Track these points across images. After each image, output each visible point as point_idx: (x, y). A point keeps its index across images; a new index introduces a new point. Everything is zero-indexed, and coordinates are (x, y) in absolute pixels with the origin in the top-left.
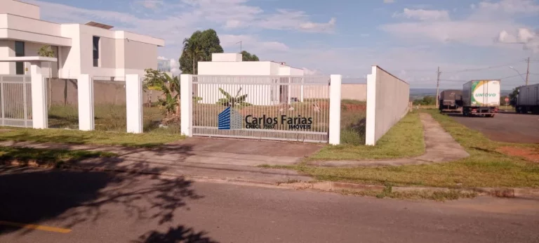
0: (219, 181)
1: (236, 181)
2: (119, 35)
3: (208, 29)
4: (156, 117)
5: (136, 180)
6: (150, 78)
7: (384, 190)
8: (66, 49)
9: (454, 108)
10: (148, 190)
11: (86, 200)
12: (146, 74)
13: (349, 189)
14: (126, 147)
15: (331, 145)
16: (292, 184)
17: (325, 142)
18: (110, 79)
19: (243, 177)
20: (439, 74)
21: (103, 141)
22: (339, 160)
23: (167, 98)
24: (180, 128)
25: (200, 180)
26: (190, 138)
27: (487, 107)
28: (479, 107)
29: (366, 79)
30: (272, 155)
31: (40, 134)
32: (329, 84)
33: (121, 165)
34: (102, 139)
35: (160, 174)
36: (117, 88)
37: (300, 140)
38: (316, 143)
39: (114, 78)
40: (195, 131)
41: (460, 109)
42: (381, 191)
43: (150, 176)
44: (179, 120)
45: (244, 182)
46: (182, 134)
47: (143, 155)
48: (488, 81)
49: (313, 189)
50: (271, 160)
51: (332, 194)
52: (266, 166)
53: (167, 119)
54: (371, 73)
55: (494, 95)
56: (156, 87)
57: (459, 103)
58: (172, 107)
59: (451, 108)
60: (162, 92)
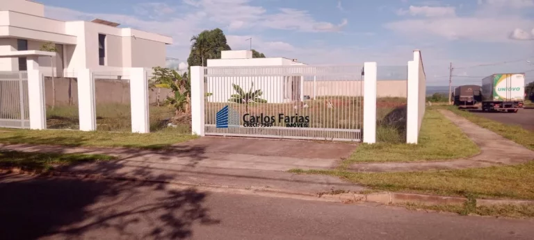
0: (243, 191)
1: (264, 191)
2: (126, 33)
3: (215, 28)
4: (164, 117)
5: (137, 192)
6: (158, 76)
7: (466, 204)
8: (71, 47)
9: (472, 103)
10: (150, 207)
11: (67, 224)
12: (154, 72)
13: (416, 202)
14: (129, 149)
15: (366, 144)
16: (337, 196)
17: (358, 140)
18: (116, 78)
19: (272, 187)
20: (452, 70)
21: (104, 142)
22: (383, 162)
23: (176, 96)
24: (191, 127)
25: (218, 189)
26: (203, 137)
27: (510, 102)
28: (502, 102)
29: (407, 67)
30: (302, 158)
31: (35, 135)
32: (363, 73)
33: (120, 171)
34: (103, 140)
35: (168, 183)
36: (124, 87)
37: (328, 139)
38: (347, 142)
39: (121, 77)
40: (207, 129)
41: (479, 105)
42: (461, 204)
43: (155, 186)
44: (190, 118)
45: (275, 192)
46: (193, 134)
47: (147, 159)
48: (511, 74)
49: (367, 201)
50: (302, 164)
51: (394, 208)
52: (299, 171)
53: (176, 118)
54: (412, 59)
55: (518, 89)
56: (164, 85)
57: (478, 98)
58: (181, 104)
59: (468, 104)
60: (171, 89)
